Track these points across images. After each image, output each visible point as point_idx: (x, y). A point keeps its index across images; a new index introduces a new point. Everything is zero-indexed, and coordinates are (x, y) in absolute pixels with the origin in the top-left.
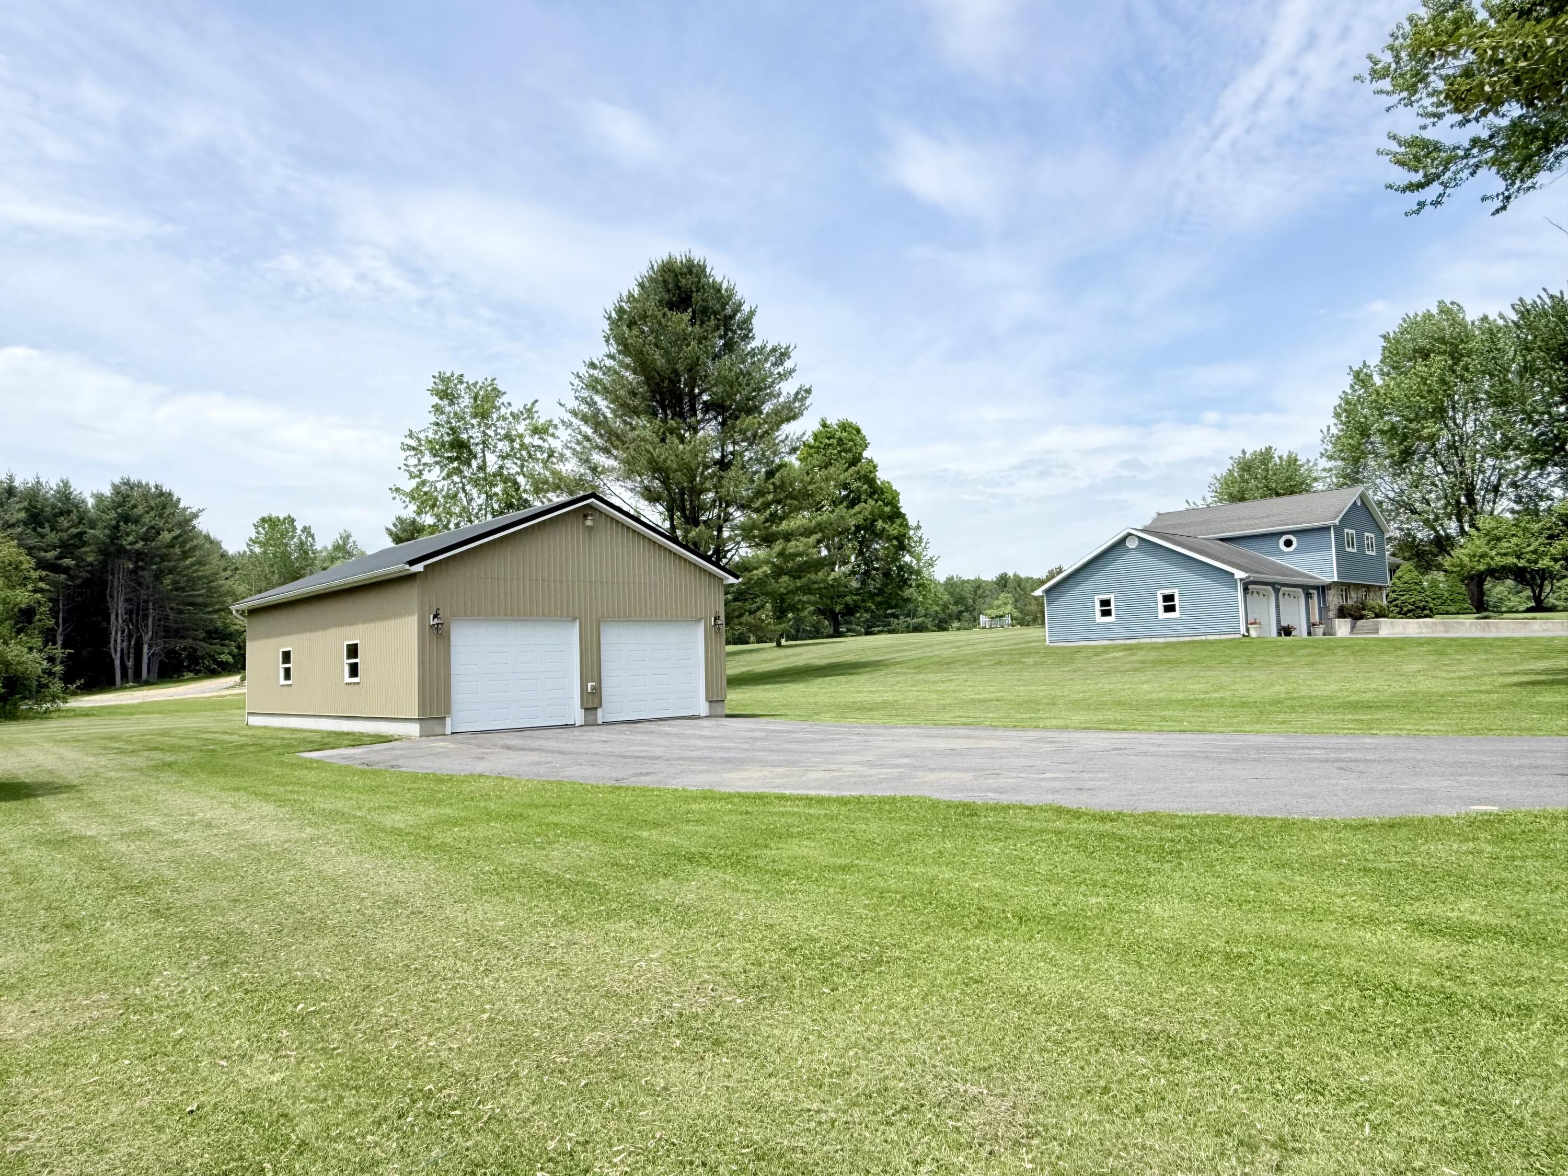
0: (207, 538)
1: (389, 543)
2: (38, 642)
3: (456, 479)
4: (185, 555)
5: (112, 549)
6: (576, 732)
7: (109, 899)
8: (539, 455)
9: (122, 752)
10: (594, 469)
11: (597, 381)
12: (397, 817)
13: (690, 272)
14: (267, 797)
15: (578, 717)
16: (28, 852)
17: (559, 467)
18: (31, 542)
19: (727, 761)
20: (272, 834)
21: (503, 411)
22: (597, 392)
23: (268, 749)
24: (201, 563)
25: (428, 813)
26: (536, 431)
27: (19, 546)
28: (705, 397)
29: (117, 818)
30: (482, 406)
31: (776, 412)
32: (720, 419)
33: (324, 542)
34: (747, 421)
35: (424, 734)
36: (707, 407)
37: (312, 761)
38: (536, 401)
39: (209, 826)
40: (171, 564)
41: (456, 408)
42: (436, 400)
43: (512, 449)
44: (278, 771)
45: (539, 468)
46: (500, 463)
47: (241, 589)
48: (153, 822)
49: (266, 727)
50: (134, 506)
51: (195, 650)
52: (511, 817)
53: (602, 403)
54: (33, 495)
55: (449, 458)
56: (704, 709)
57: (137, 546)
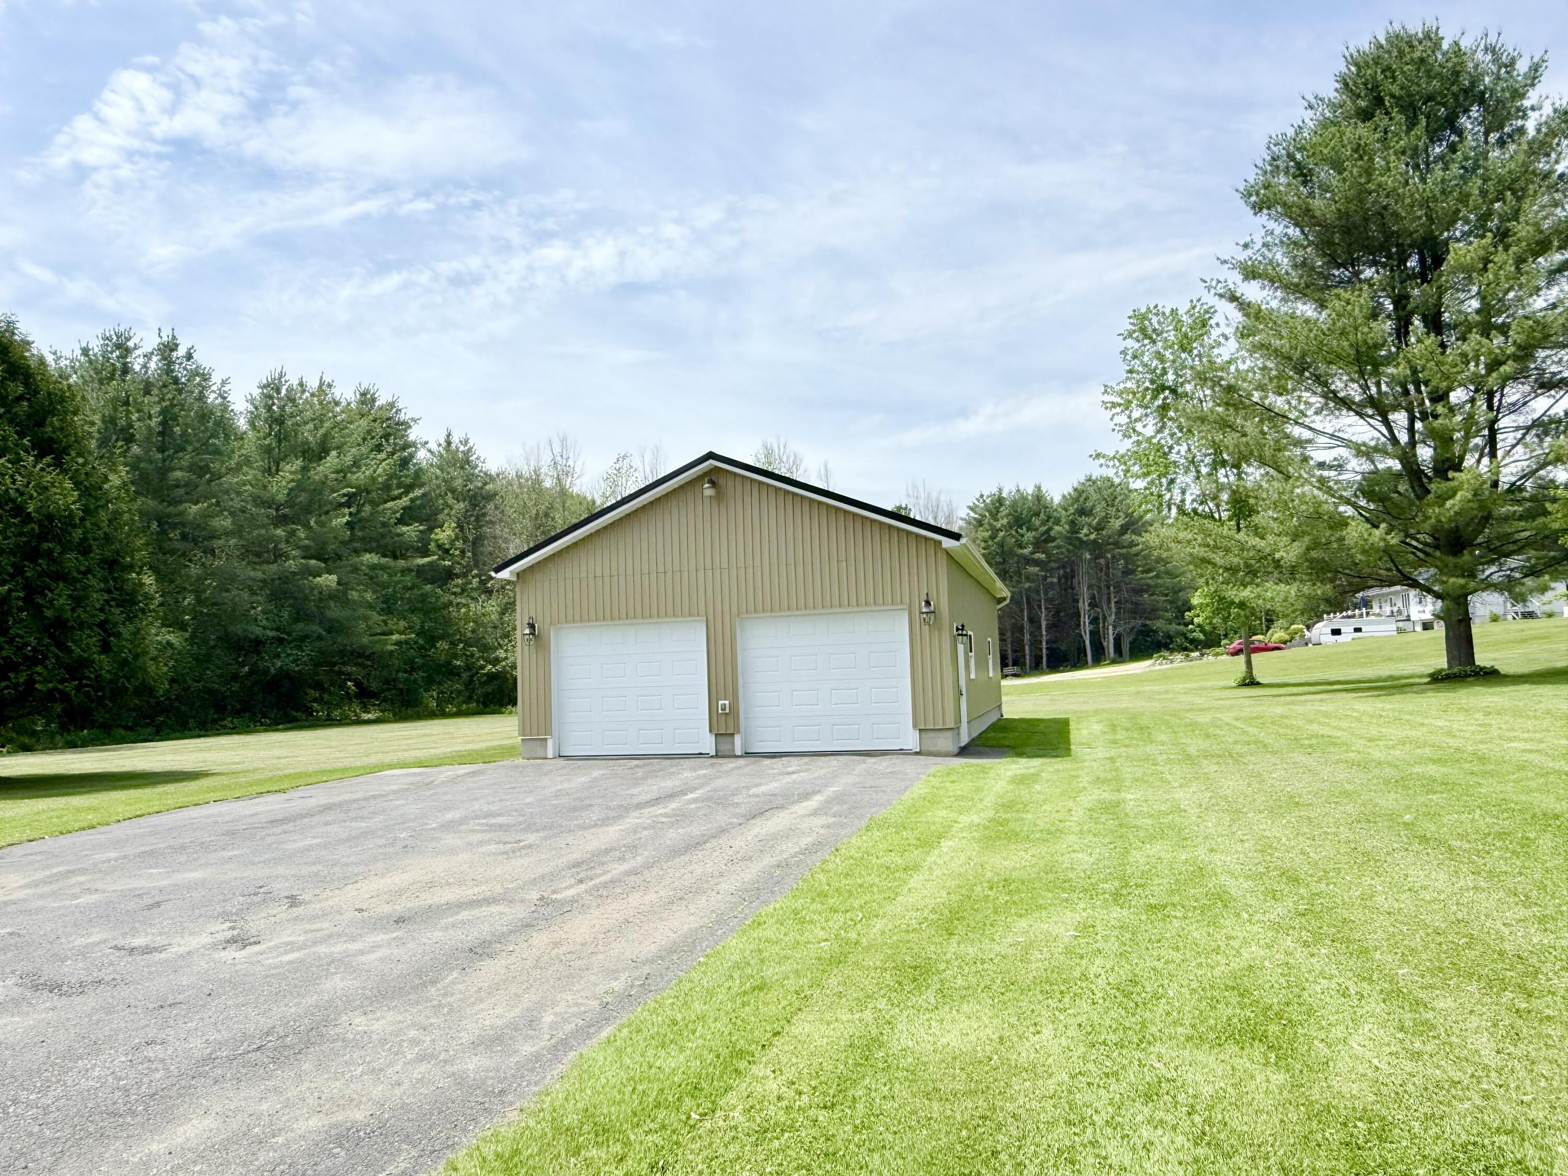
5: (1074, 541)
15: (710, 745)
35: (527, 756)
40: (1124, 550)
50: (1088, 500)
54: (1016, 501)
56: (911, 741)
57: (1092, 537)
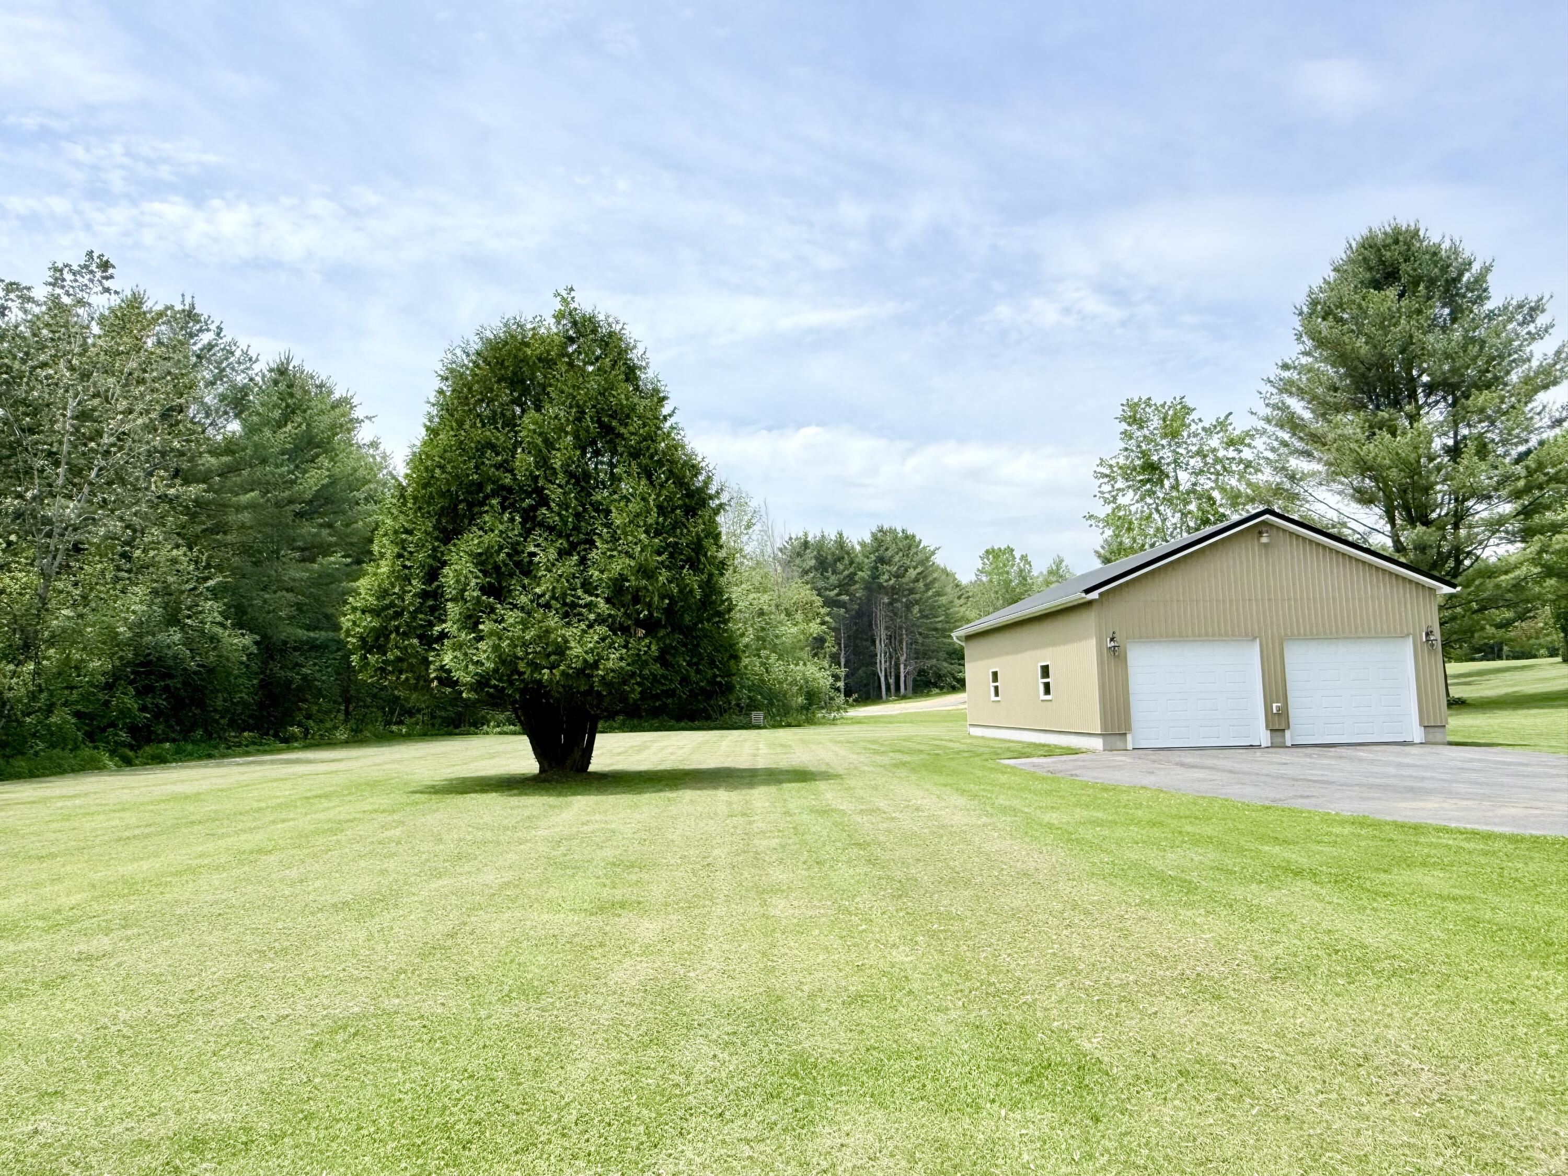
0: (944, 571)
1: (1097, 564)
2: (826, 664)
3: (1149, 500)
4: (928, 587)
5: (875, 586)
6: (1258, 753)
7: (844, 849)
8: (1234, 467)
9: (876, 752)
10: (1292, 478)
11: (1291, 382)
12: (1054, 815)
13: (1396, 242)
14: (962, 792)
15: (1264, 738)
16: (805, 816)
17: (1253, 478)
18: (820, 584)
19: (1410, 789)
20: (959, 819)
21: (1193, 427)
22: (1291, 394)
23: (978, 755)
24: (939, 594)
25: (1081, 814)
26: (1231, 443)
27: (812, 589)
28: (1425, 378)
29: (861, 799)
30: (1171, 425)
31: (1527, 380)
32: (1450, 399)
33: (1039, 568)
34: (1481, 398)
35: (1108, 749)
36: (1430, 389)
37: (1008, 766)
38: (1230, 414)
39: (917, 809)
40: (917, 596)
41: (1146, 432)
42: (1124, 426)
43: (1206, 464)
44: (979, 773)
45: (1233, 482)
46: (1193, 480)
47: (972, 614)
48: (882, 804)
49: (982, 737)
50: (887, 549)
51: (939, 669)
52: (1152, 824)
53: (1298, 406)
54: (820, 545)
55: (1141, 481)
56: (1418, 735)
57: (891, 582)
